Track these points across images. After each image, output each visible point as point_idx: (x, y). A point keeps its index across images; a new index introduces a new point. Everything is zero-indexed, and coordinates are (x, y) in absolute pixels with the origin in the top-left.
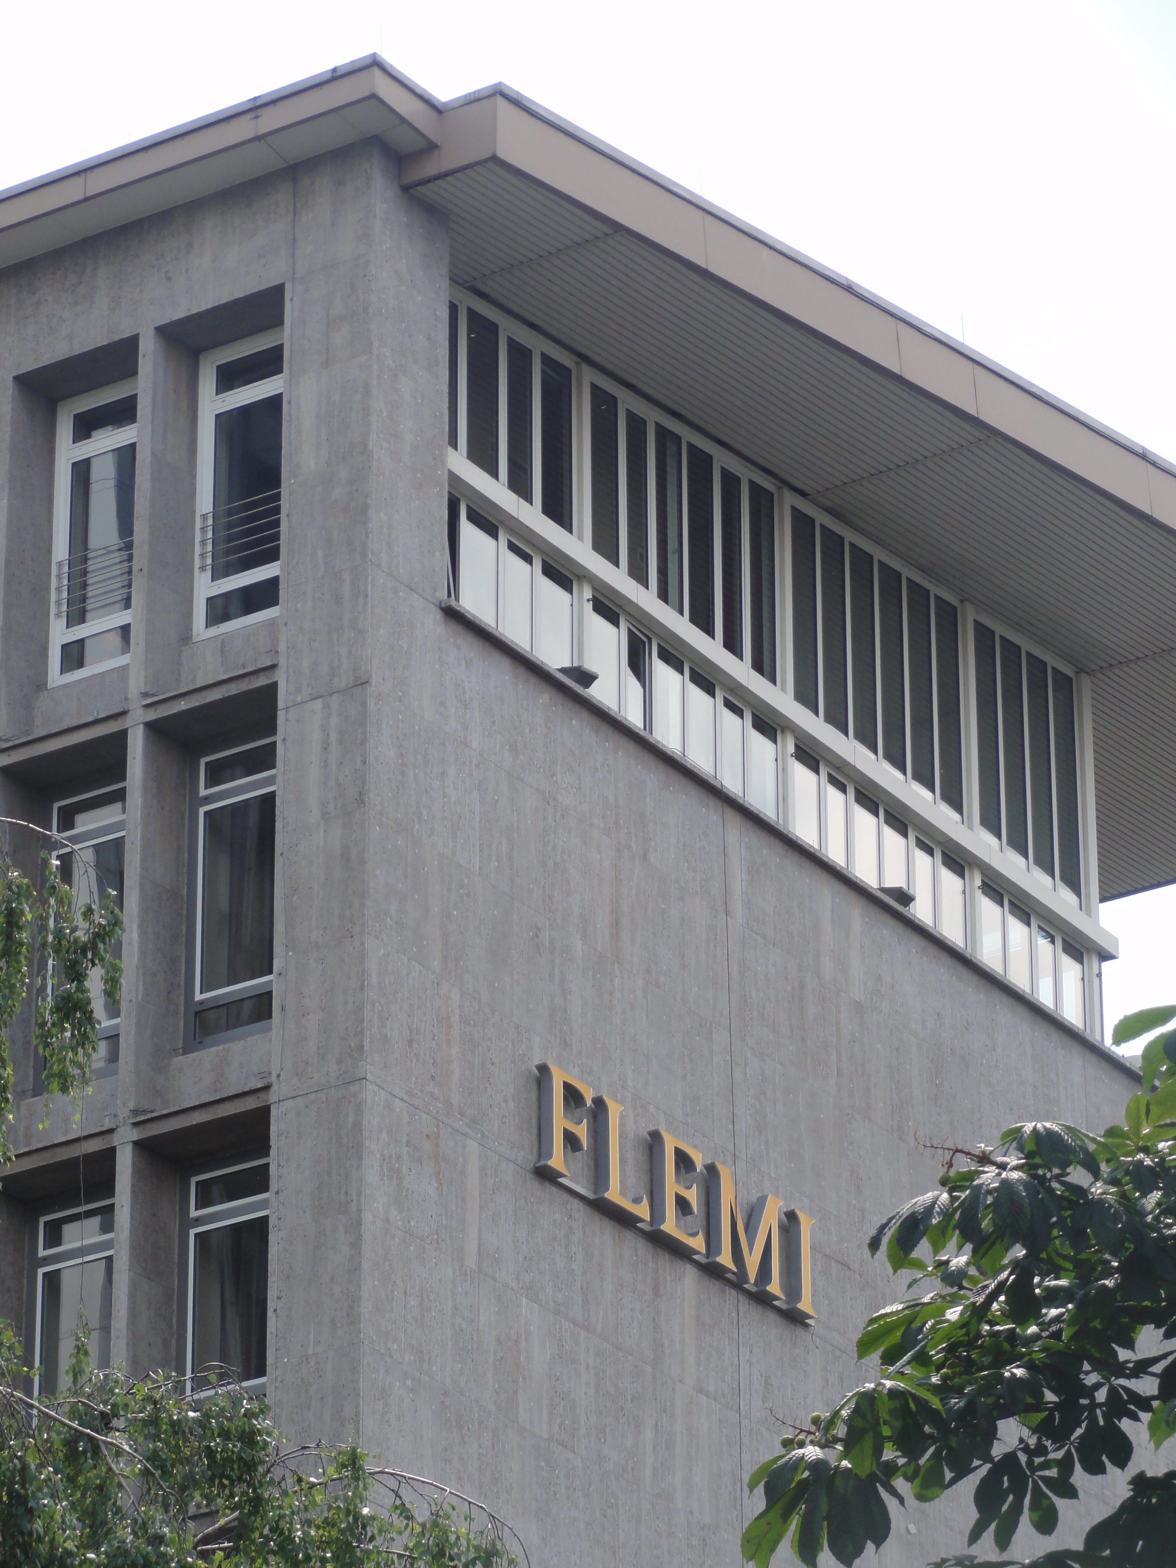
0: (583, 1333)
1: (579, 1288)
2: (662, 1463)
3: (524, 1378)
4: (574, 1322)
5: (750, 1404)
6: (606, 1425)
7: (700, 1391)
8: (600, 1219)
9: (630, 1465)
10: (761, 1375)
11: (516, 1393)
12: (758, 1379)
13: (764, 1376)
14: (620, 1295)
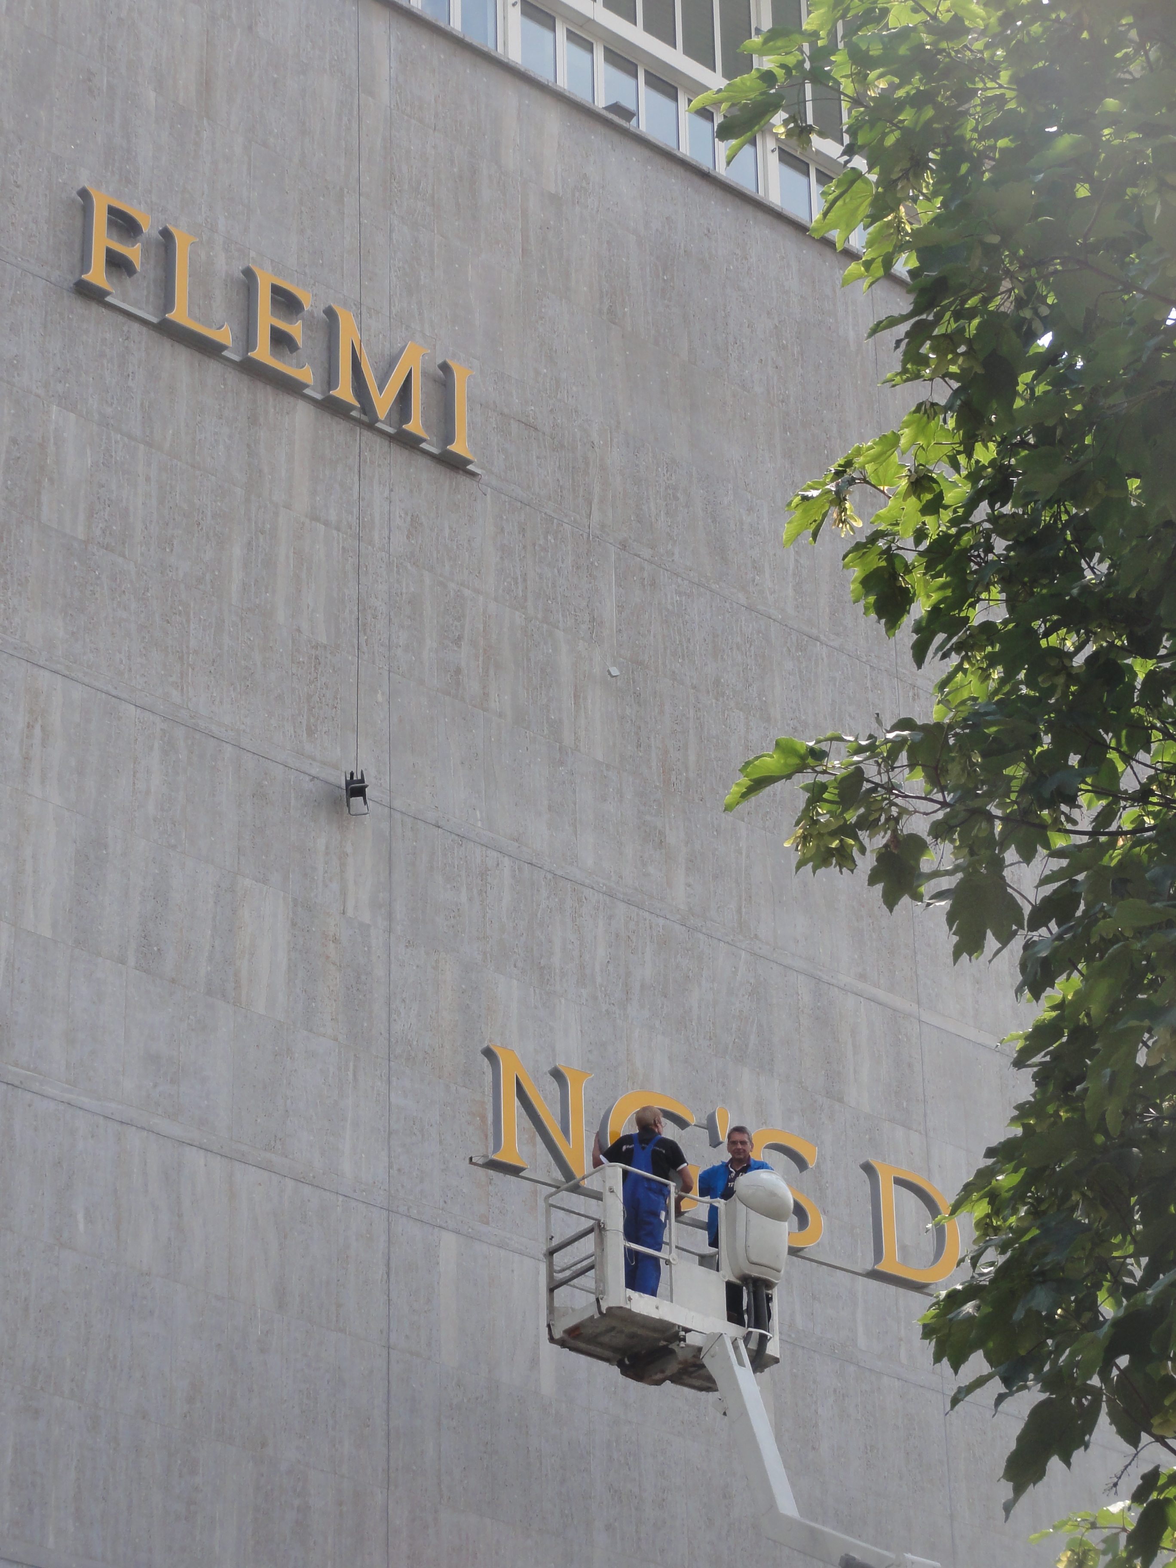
0: (142, 446)
1: (139, 406)
2: (256, 581)
3: (51, 480)
4: (130, 437)
5: (389, 539)
6: (173, 536)
7: (315, 518)
8: (172, 346)
9: (208, 577)
10: (406, 514)
11: (39, 493)
12: (400, 516)
13: (410, 515)
14: (199, 418)
